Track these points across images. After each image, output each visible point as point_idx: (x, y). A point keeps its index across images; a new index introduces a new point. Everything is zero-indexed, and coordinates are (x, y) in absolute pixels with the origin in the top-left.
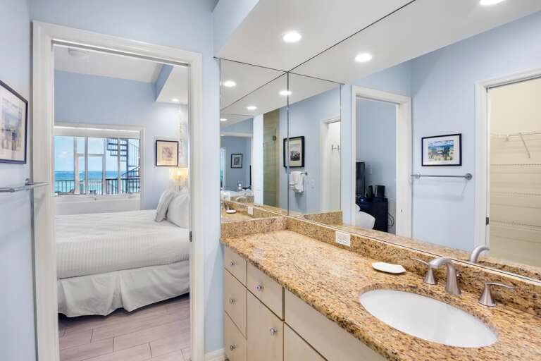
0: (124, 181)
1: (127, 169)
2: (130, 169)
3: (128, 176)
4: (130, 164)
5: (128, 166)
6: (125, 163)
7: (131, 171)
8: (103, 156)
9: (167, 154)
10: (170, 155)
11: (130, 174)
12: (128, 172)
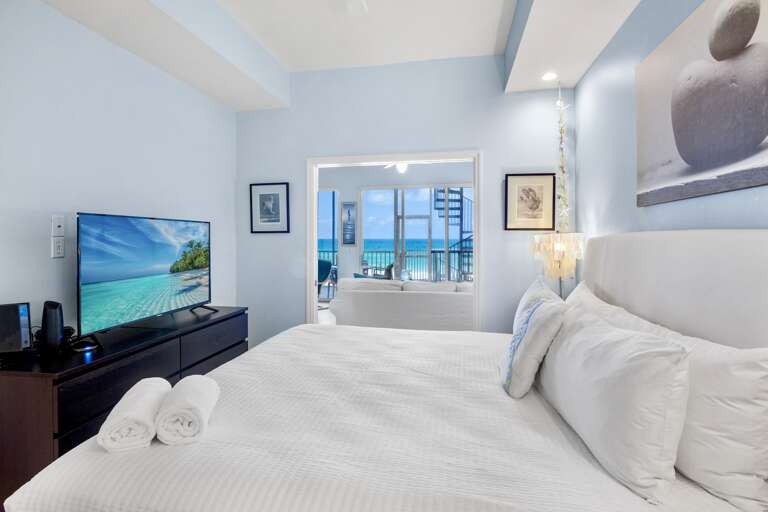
0: (457, 255)
1: (461, 236)
2: (465, 236)
3: (462, 248)
4: (465, 228)
5: (462, 232)
6: (459, 228)
7: (466, 240)
8: (429, 217)
9: (530, 203)
10: (535, 204)
11: (464, 244)
12: (462, 241)
